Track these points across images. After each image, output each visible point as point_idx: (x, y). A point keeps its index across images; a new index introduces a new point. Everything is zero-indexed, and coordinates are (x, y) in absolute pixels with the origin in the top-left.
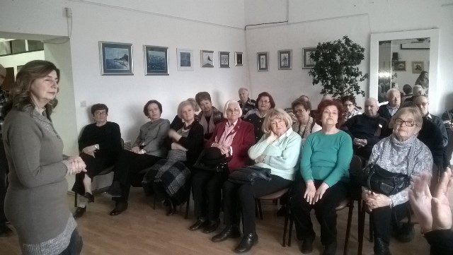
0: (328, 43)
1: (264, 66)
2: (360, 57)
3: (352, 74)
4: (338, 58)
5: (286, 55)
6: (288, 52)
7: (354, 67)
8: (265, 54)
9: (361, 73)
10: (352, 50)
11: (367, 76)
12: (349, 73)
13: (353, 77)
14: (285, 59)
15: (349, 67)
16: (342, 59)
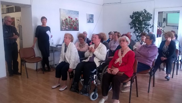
7: (148, 22)
10: (147, 15)
11: (153, 26)
13: (147, 26)
16: (143, 18)
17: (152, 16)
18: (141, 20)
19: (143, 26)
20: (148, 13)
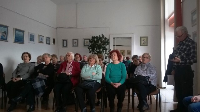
1: (65, 45)
2: (108, 42)
5: (76, 41)
6: (77, 40)
7: (106, 46)
8: (66, 40)
14: (75, 42)
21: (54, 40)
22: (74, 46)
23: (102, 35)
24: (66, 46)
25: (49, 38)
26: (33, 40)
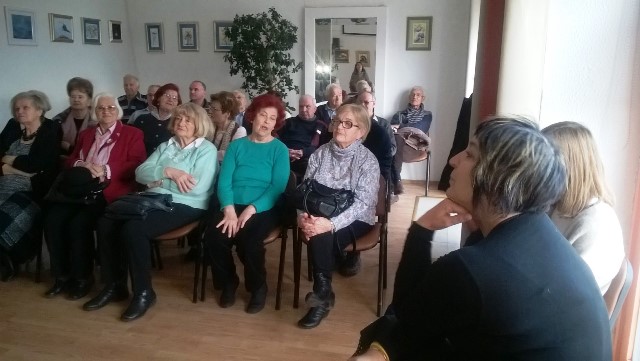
0: (250, 17)
1: (155, 44)
2: (292, 39)
3: (283, 63)
4: (263, 38)
5: (191, 30)
6: (193, 26)
7: (284, 52)
8: (157, 26)
9: (293, 61)
10: (281, 28)
11: (301, 66)
12: (279, 60)
13: (283, 67)
14: (188, 35)
15: (278, 52)
16: (268, 40)
17: (298, 34)
18: (262, 45)
19: (272, 65)
20: (284, 23)
21: (116, 28)
22: (183, 48)
23: (272, 10)
24: (160, 48)
25: (96, 22)
26: (29, 36)
